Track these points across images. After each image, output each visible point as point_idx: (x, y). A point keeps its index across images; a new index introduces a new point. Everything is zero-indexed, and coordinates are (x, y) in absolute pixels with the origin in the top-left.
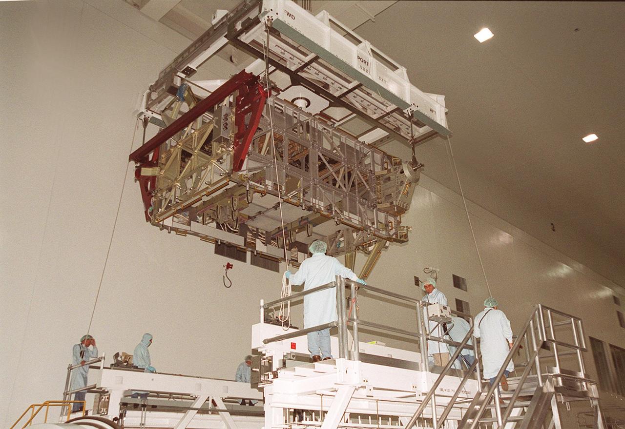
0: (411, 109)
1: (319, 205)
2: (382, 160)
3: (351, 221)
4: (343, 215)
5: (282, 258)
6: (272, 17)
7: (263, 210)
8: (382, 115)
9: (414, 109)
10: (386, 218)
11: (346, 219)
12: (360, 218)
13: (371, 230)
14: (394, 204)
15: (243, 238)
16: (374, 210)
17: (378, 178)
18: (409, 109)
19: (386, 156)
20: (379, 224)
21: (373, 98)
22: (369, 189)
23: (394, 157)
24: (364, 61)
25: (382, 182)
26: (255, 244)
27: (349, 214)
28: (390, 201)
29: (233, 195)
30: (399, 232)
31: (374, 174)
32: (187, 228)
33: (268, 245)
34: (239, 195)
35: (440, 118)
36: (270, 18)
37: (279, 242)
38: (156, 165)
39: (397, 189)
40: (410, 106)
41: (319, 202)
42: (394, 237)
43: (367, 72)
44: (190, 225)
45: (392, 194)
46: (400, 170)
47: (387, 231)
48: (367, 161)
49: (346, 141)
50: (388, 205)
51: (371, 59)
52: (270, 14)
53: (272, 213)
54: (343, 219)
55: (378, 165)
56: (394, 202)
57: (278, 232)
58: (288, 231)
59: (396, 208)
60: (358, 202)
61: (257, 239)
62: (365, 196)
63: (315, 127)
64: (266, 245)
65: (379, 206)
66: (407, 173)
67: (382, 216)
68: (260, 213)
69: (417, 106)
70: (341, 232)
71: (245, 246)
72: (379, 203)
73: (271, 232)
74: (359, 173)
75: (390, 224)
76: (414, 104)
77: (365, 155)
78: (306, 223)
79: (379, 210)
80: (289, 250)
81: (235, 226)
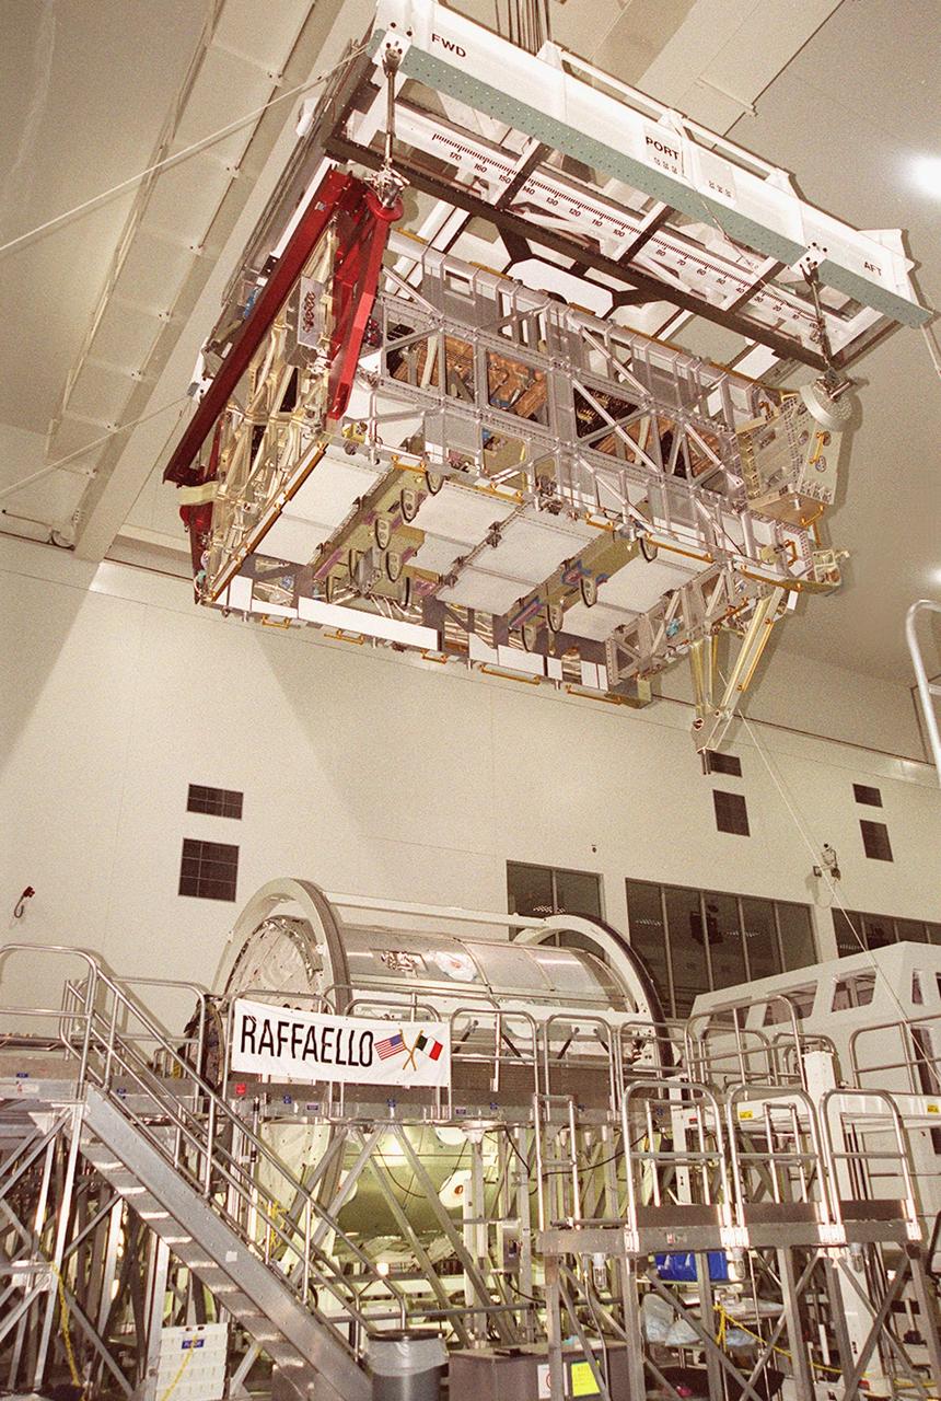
0: (808, 259)
1: (581, 501)
2: (754, 400)
3: (676, 539)
4: (653, 525)
5: (540, 677)
6: (397, 43)
7: (467, 551)
8: (740, 295)
9: (817, 256)
10: (777, 534)
11: (661, 535)
12: (702, 534)
13: (733, 562)
14: (791, 491)
15: (434, 633)
16: (742, 517)
17: (745, 438)
18: (803, 259)
19: (763, 391)
20: (758, 548)
21: (708, 252)
22: (722, 467)
23: (786, 392)
24: (665, 150)
25: (756, 449)
26: (467, 648)
27: (669, 526)
28: (781, 485)
29: (374, 513)
30: (816, 567)
31: (733, 430)
32: (290, 613)
33: (499, 646)
34: (389, 511)
35: (893, 276)
36: (392, 47)
37: (527, 637)
38: (212, 477)
39: (794, 453)
40: (805, 250)
41: (579, 495)
42: (805, 578)
43: (675, 171)
44: (294, 605)
45: (784, 468)
46: (796, 407)
47: (785, 566)
48: (715, 403)
49: (648, 358)
50: (776, 497)
51: (682, 145)
52: (391, 37)
53: (487, 557)
54: (651, 534)
55: (743, 411)
56: (790, 486)
57: (520, 614)
58: (543, 605)
59: (796, 501)
60: (692, 496)
61: (471, 634)
62: (713, 483)
63: (562, 326)
64: (496, 648)
65: (752, 505)
66: (817, 411)
67: (765, 532)
68: (460, 561)
69: (825, 250)
70: (676, 595)
71: (440, 649)
72: (751, 498)
73: (505, 616)
74: (690, 429)
75: (789, 549)
76: (814, 244)
77: (707, 391)
78: (577, 577)
79: (752, 514)
80: (558, 656)
81: (404, 599)
